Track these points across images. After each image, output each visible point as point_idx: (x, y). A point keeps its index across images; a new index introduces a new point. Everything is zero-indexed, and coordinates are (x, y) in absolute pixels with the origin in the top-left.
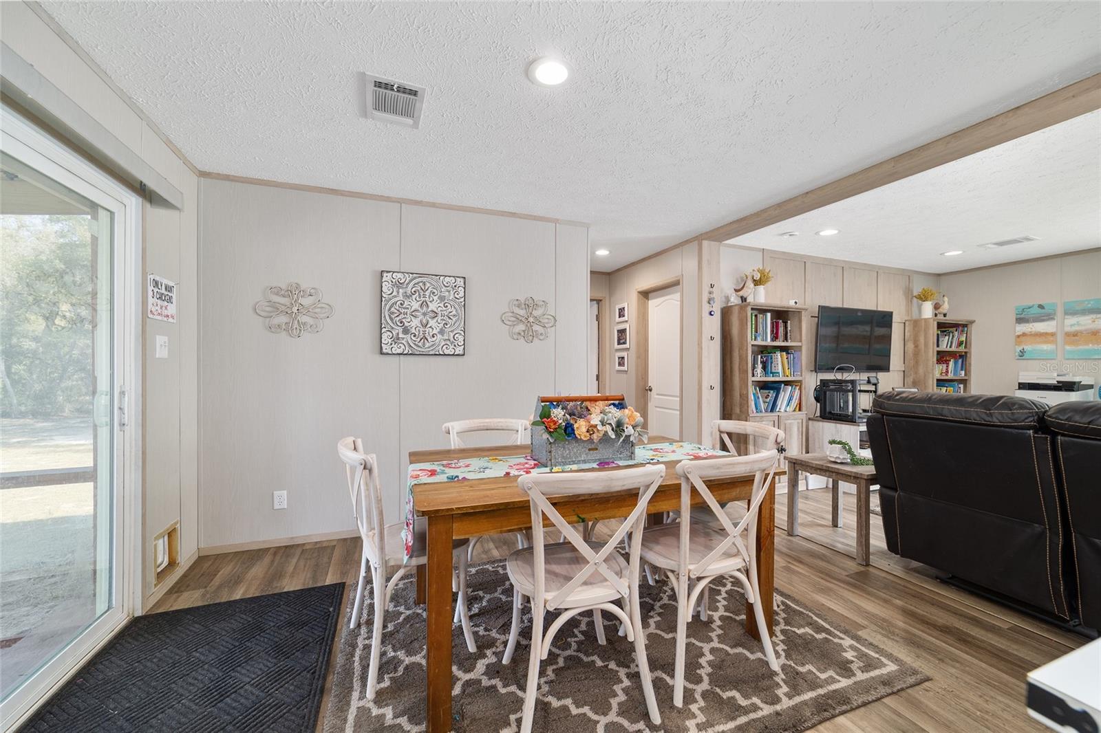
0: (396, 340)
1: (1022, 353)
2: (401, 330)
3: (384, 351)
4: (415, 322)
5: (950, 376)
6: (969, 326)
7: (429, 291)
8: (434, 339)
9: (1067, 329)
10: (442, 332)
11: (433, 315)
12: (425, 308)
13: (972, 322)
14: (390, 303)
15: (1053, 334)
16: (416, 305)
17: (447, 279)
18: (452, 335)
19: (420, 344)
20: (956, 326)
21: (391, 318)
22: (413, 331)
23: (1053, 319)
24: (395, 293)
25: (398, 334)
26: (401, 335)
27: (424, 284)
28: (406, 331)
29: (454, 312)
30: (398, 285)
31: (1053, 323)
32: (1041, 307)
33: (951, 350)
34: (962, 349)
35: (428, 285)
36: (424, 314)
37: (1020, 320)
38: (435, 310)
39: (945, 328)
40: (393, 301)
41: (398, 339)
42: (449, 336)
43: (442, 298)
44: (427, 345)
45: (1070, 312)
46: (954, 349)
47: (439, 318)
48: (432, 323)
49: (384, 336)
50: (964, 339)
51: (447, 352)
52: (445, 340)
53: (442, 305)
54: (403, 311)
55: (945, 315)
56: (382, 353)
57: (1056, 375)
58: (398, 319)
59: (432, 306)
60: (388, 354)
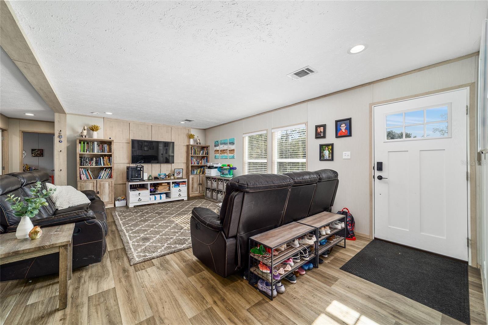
1: (215, 156)
5: (203, 164)
6: (208, 147)
9: (221, 149)
13: (209, 146)
15: (219, 151)
20: (205, 147)
23: (219, 146)
31: (218, 147)
32: (217, 141)
33: (203, 156)
34: (206, 155)
37: (215, 146)
39: (203, 148)
45: (221, 144)
46: (204, 155)
50: (207, 152)
55: (200, 143)
57: (212, 163)
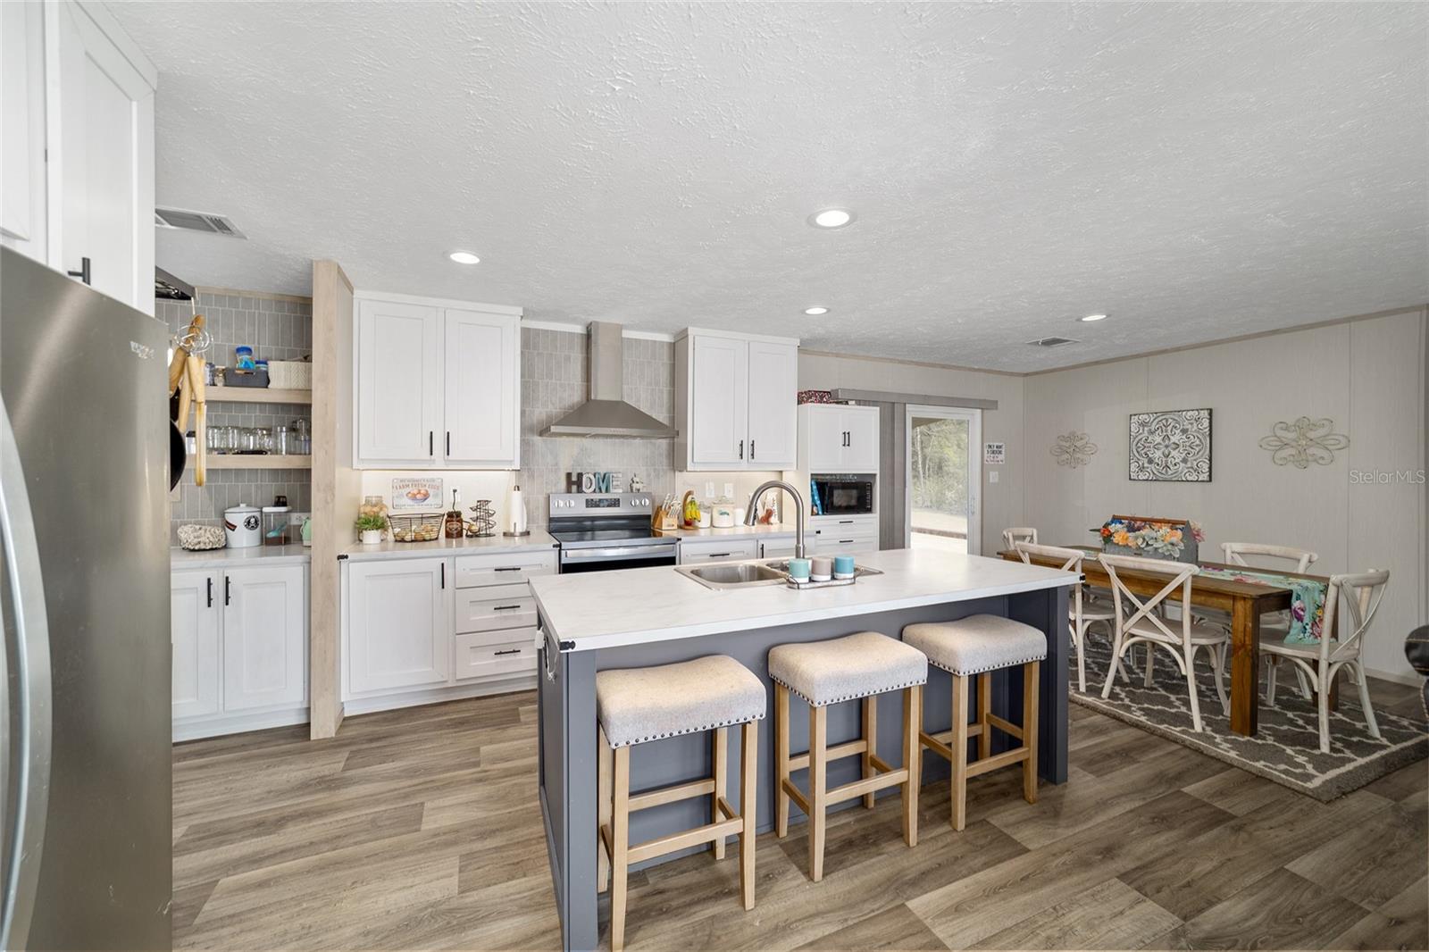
0: (1142, 469)
2: (1146, 460)
3: (1132, 477)
4: (1158, 454)
7: (1171, 426)
8: (1176, 467)
10: (1185, 461)
11: (1174, 446)
12: (1167, 442)
14: (1137, 439)
16: (1158, 439)
17: (1190, 413)
18: (1195, 463)
19: (1163, 472)
21: (1138, 452)
22: (1156, 461)
24: (1141, 431)
25: (1143, 464)
26: (1146, 465)
27: (1167, 421)
28: (1150, 461)
29: (1198, 442)
30: (1144, 424)
35: (1170, 421)
36: (1167, 446)
38: (1177, 442)
40: (1140, 437)
41: (1143, 468)
42: (1192, 464)
43: (1184, 431)
44: (1170, 472)
47: (1181, 449)
48: (1174, 453)
49: (1132, 466)
51: (1189, 478)
52: (1188, 468)
53: (1184, 437)
54: (1147, 445)
56: (1130, 479)
58: (1143, 452)
59: (1173, 439)
60: (1134, 480)
